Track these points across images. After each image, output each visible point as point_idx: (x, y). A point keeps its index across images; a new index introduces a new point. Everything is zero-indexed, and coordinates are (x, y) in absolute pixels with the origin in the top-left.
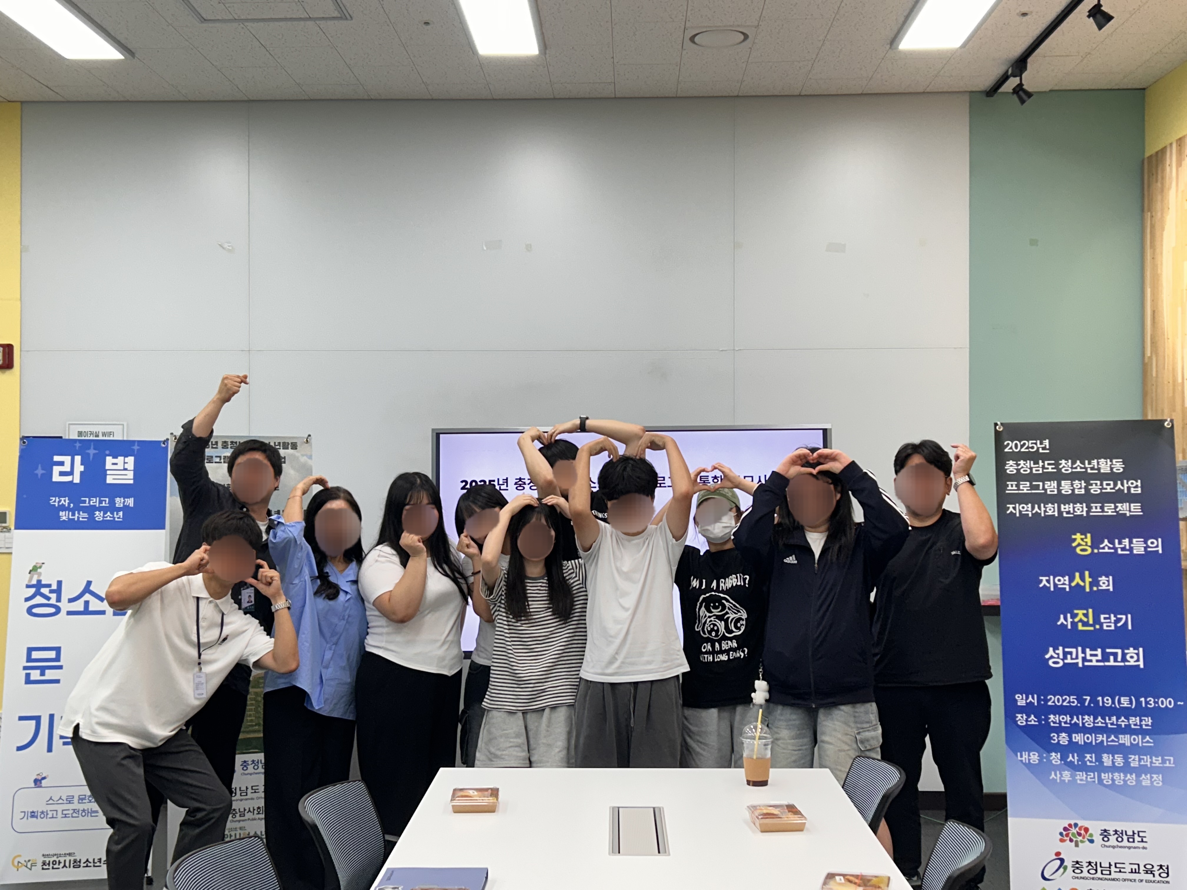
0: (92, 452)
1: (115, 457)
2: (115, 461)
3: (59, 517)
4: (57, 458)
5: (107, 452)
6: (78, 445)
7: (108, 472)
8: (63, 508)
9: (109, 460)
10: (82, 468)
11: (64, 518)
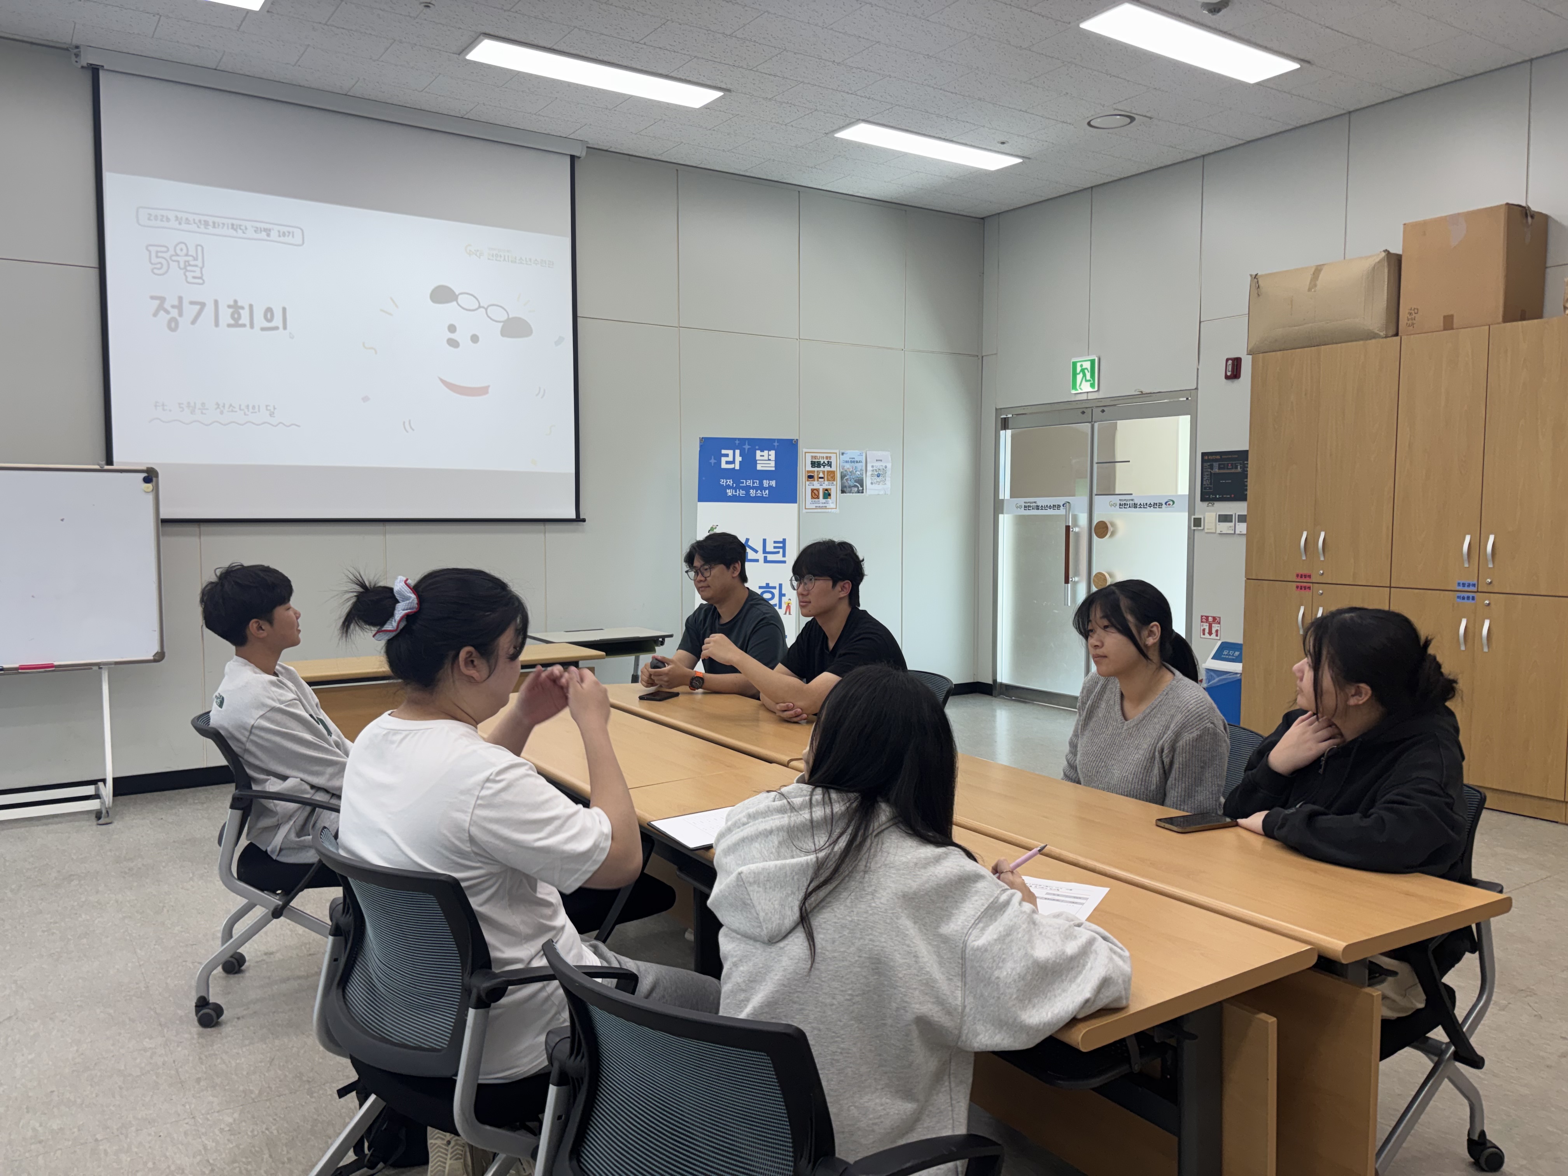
0: (747, 447)
1: (762, 451)
2: (762, 453)
3: (727, 493)
4: (724, 452)
5: (757, 447)
6: (737, 442)
7: (758, 462)
8: (728, 487)
9: (758, 453)
10: (740, 459)
11: (730, 494)
